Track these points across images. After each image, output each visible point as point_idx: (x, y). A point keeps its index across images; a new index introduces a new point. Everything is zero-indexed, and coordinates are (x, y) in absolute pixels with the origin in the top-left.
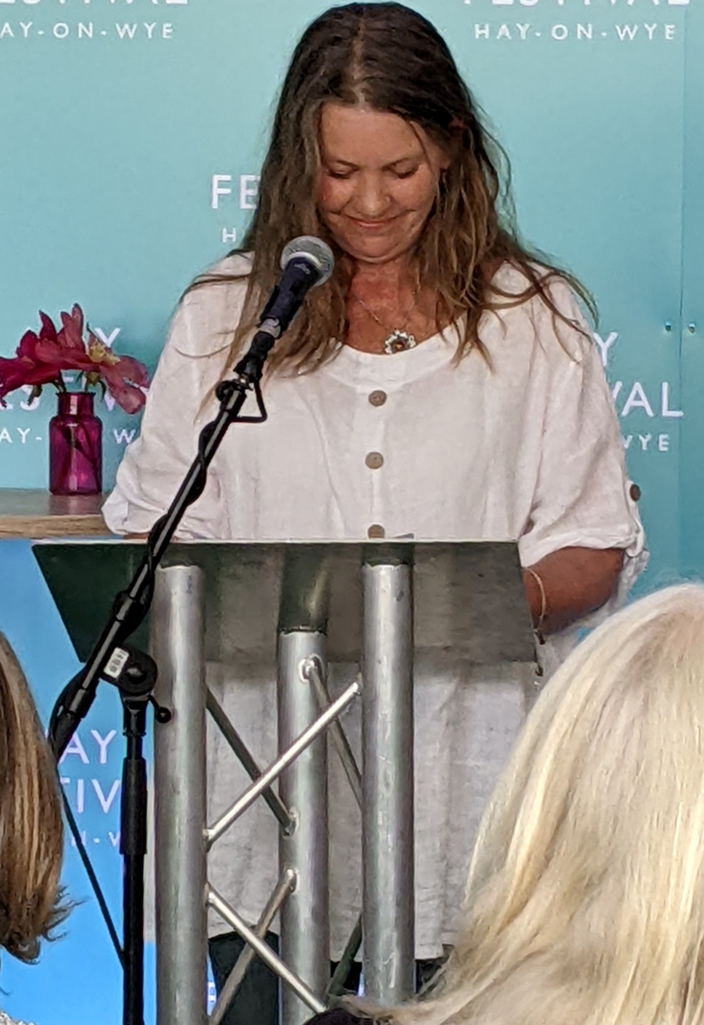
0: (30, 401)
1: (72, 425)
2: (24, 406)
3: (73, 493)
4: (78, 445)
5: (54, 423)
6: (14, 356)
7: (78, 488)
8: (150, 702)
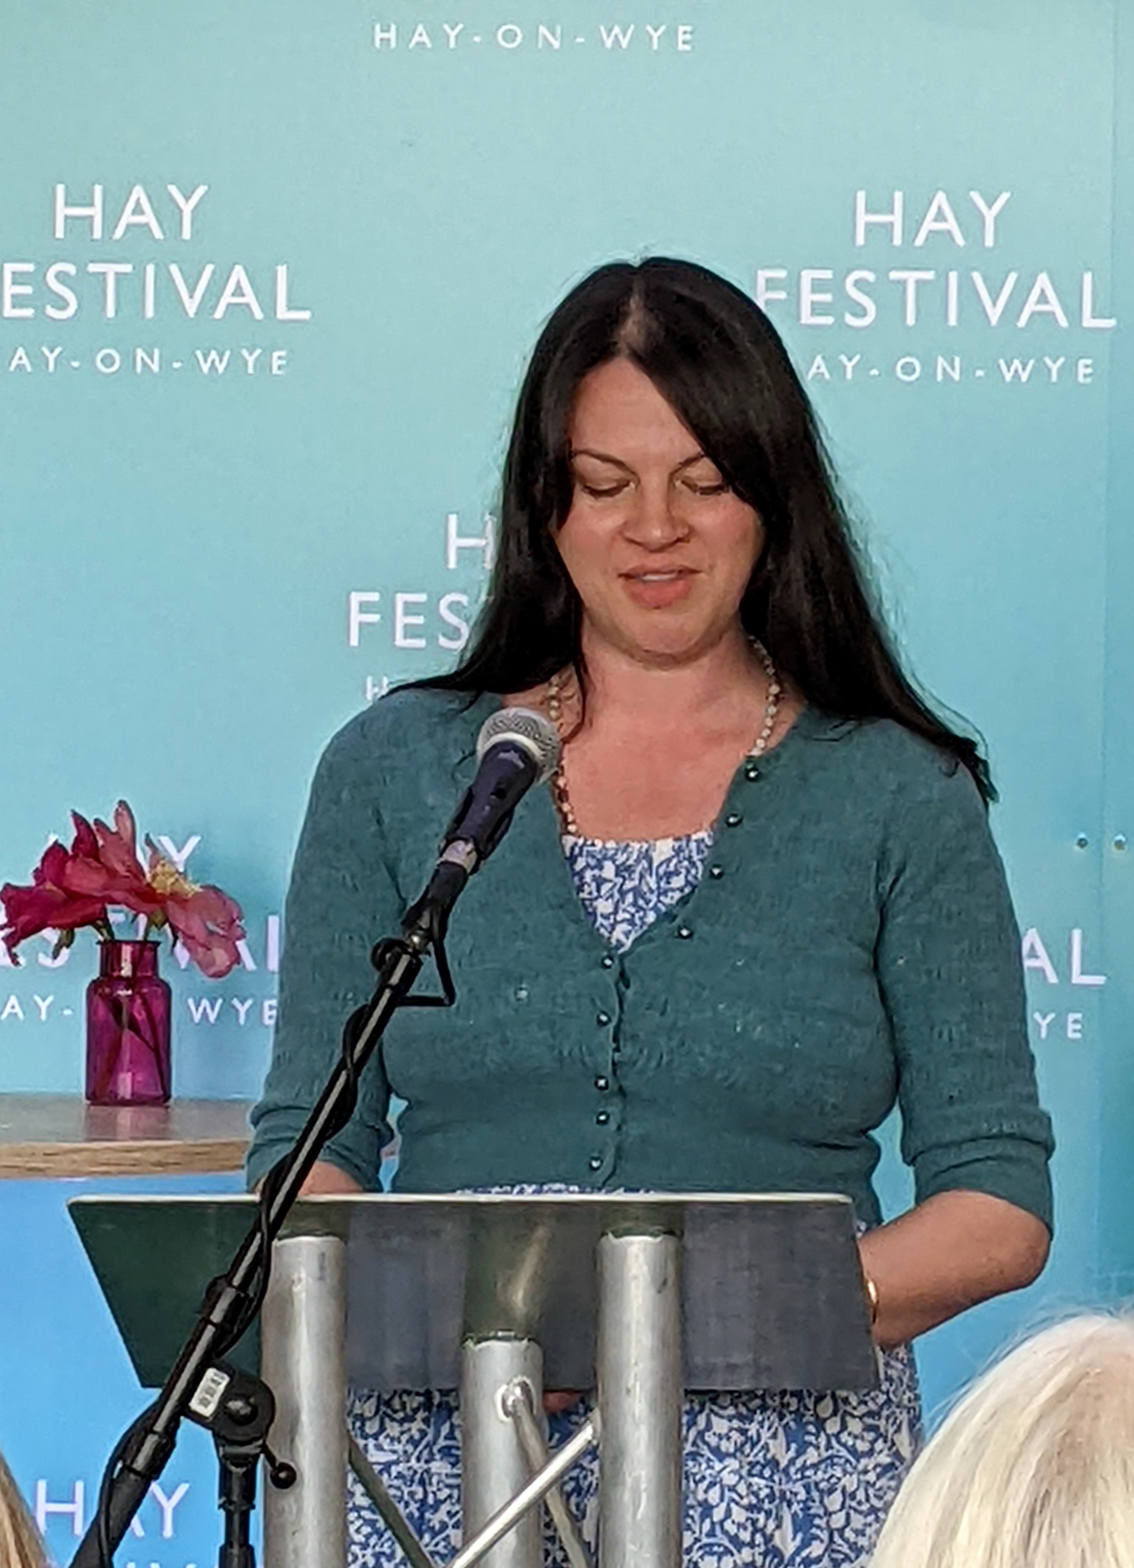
0: (55, 955)
1: (123, 993)
2: (45, 960)
3: (125, 1103)
4: (134, 1025)
5: (95, 988)
6: (30, 882)
7: (133, 1094)
8: (262, 1456)
